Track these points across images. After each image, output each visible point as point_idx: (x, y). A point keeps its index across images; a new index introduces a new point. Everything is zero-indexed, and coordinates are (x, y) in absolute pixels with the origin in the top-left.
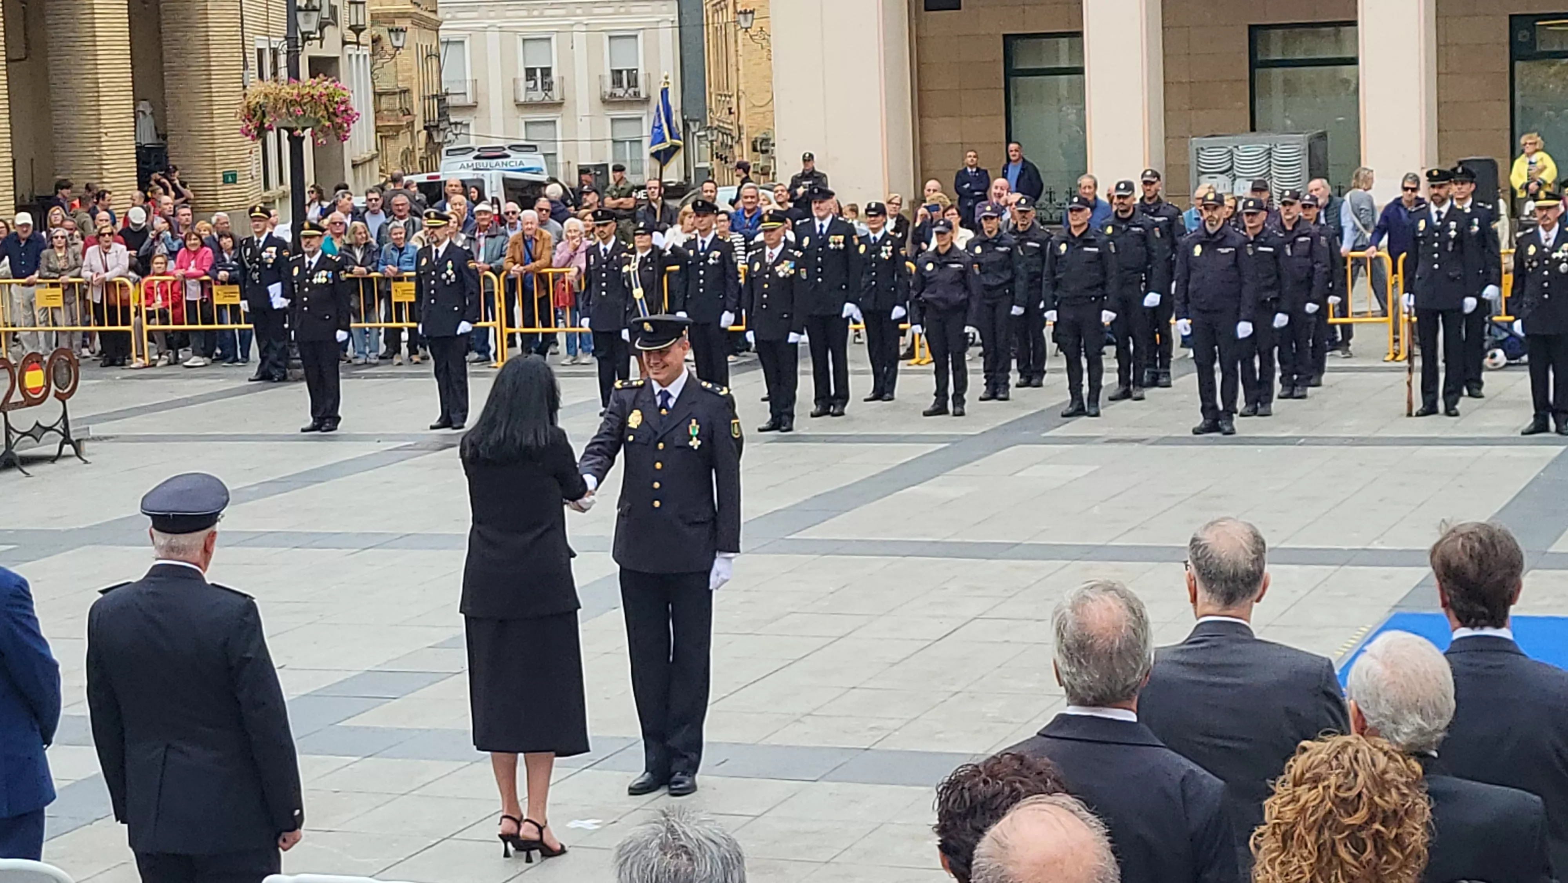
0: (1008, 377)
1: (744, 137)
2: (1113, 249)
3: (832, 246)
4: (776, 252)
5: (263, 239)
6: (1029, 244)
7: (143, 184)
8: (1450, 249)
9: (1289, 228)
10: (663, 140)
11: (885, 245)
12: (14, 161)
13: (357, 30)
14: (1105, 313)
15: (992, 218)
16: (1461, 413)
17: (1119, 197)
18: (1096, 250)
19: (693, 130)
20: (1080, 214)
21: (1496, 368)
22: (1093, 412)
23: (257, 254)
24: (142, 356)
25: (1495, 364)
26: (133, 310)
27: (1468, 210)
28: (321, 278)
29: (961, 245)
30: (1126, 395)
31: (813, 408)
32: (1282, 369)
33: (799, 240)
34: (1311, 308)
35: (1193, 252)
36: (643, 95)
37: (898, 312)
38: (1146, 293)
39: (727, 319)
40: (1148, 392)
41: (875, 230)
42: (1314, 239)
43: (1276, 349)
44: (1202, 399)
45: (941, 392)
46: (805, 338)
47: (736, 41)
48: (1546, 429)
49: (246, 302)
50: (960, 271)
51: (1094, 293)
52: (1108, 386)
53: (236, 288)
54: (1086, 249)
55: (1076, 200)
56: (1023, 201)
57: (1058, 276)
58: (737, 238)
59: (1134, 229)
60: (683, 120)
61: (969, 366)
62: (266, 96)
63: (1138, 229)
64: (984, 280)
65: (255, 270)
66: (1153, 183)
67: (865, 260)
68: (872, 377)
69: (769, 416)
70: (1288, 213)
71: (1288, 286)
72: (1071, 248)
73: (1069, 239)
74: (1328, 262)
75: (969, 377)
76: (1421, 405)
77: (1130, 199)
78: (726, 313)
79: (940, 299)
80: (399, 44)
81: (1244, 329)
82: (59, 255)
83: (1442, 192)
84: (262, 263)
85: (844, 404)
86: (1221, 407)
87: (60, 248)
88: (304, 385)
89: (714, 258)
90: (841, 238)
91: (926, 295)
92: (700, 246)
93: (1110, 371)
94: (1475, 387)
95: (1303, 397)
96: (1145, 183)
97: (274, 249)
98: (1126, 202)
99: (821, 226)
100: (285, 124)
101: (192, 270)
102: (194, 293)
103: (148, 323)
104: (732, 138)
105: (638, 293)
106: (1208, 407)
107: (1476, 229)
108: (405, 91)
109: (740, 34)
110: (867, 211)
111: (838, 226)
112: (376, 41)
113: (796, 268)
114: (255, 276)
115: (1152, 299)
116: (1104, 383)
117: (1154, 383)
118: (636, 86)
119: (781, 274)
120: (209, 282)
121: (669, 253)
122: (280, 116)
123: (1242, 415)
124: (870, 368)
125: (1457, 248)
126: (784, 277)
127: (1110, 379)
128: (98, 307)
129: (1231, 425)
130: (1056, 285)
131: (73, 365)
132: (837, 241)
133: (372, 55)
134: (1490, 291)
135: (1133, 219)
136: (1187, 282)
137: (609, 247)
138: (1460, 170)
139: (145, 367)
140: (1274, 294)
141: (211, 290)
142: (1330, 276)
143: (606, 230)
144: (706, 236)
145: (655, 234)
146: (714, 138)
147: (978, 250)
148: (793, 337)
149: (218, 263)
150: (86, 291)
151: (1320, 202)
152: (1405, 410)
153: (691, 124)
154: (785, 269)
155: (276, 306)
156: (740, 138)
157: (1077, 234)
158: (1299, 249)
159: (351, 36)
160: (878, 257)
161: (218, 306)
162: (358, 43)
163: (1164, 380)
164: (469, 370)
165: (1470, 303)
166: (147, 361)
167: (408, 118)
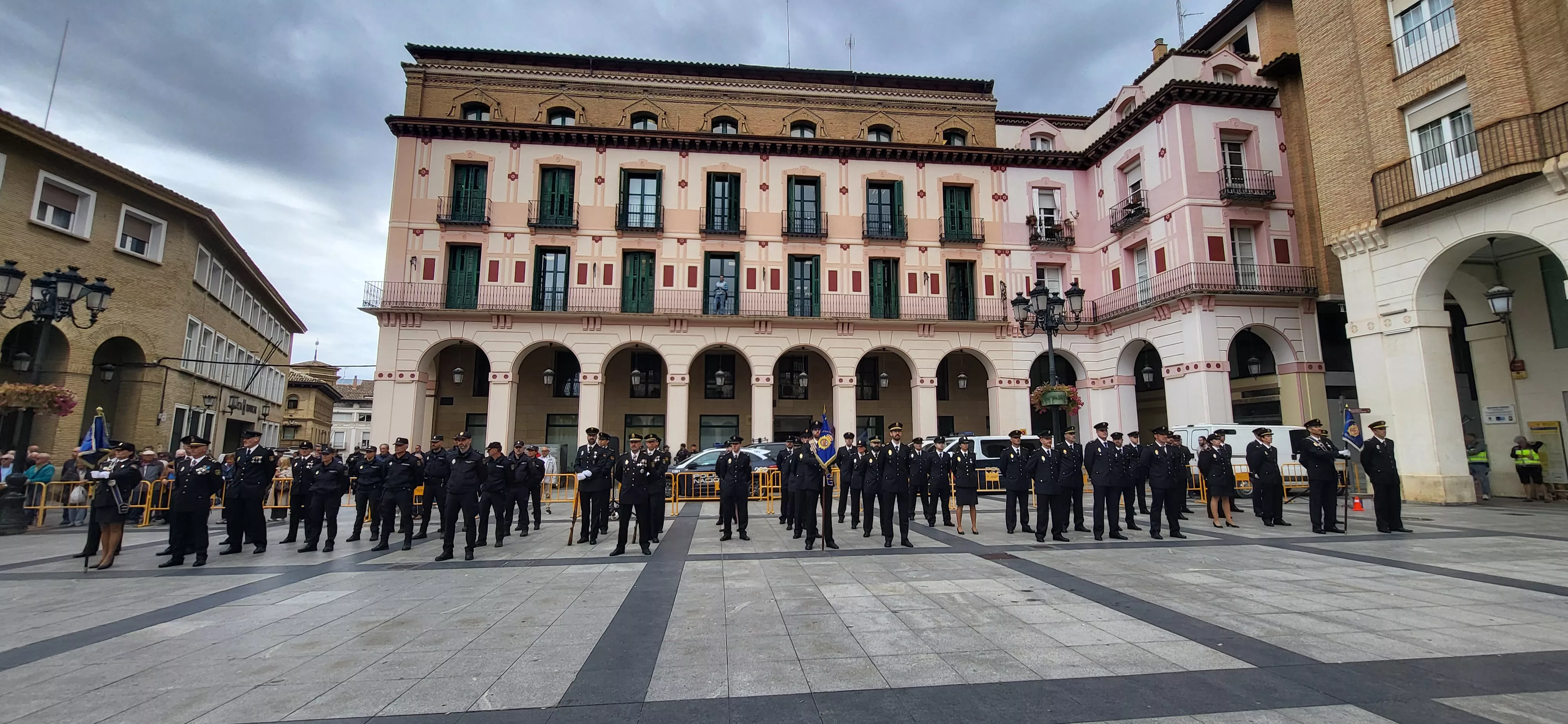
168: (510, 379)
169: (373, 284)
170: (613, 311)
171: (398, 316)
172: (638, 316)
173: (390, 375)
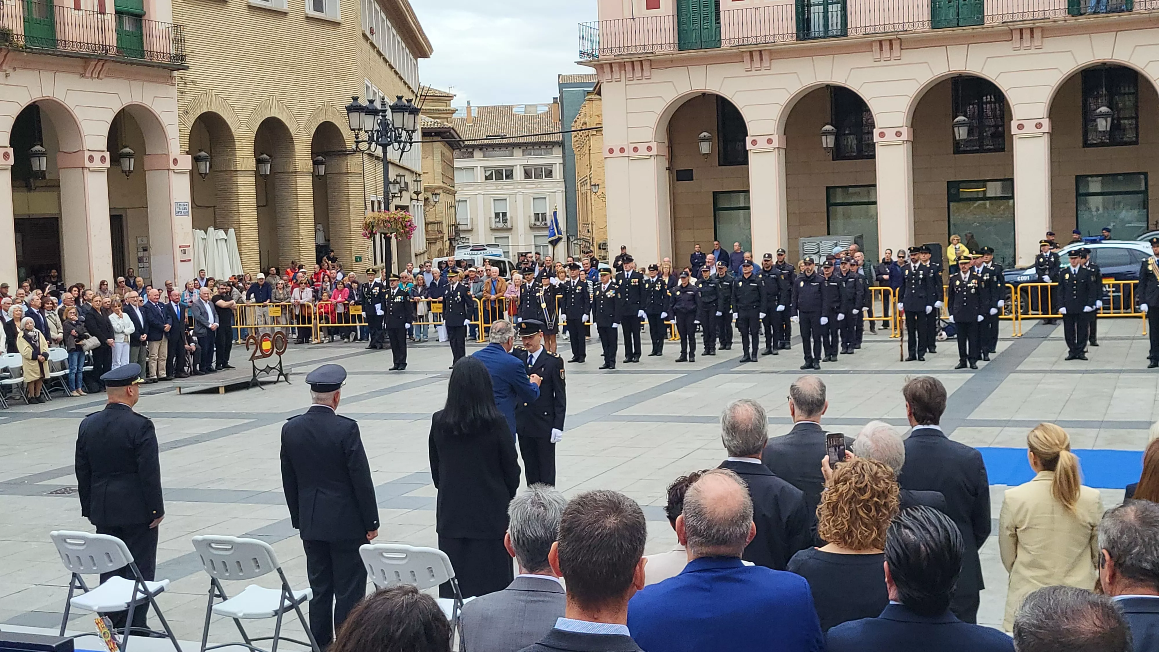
0: (716, 345)
1: (595, 243)
2: (763, 284)
3: (633, 284)
4: (607, 286)
5: (373, 284)
6: (724, 283)
7: (319, 261)
8: (919, 283)
9: (845, 275)
10: (555, 235)
11: (657, 283)
12: (260, 252)
13: (417, 193)
14: (761, 314)
15: (707, 271)
16: (926, 359)
17: (765, 261)
18: (755, 285)
20: (748, 268)
21: (942, 340)
22: (754, 359)
23: (370, 290)
24: (317, 338)
26: (313, 317)
27: (928, 266)
28: (398, 299)
29: (693, 284)
30: (769, 352)
31: (625, 359)
32: (842, 340)
33: (617, 282)
34: (855, 311)
35: (800, 285)
37: (664, 315)
38: (778, 305)
39: (585, 317)
40: (780, 352)
41: (653, 277)
42: (856, 280)
43: (839, 331)
44: (805, 354)
45: (684, 351)
46: (620, 326)
47: (591, 199)
48: (966, 366)
49: (364, 313)
50: (692, 295)
51: (756, 305)
52: (761, 349)
53: (360, 307)
54: (751, 284)
55: (745, 262)
57: (739, 297)
58: (590, 283)
59: (772, 276)
61: (697, 341)
62: (374, 218)
64: (703, 299)
65: (369, 298)
66: (782, 255)
67: (649, 290)
68: (652, 346)
69: (604, 362)
70: (844, 267)
71: (844, 301)
72: (744, 284)
74: (862, 290)
75: (697, 345)
76: (908, 356)
77: (770, 262)
78: (585, 315)
79: (683, 308)
80: (436, 200)
81: (824, 320)
82: (281, 292)
83: (916, 257)
84: (373, 295)
85: (639, 357)
86: (813, 357)
87: (280, 289)
88: (391, 350)
89: (579, 290)
90: (637, 280)
91: (677, 306)
92: (572, 284)
93: (762, 342)
94: (932, 349)
95: (852, 353)
96: (779, 255)
97: (378, 288)
98: (768, 263)
99: (628, 275)
100: (383, 231)
101: (339, 299)
102: (341, 309)
103: (320, 323)
104: (589, 243)
105: (544, 305)
106: (808, 357)
107: (932, 274)
108: (440, 223)
109: (593, 195)
110: (649, 268)
111: (635, 275)
112: (426, 199)
113: (616, 293)
114: (370, 300)
115: (781, 308)
116: (759, 347)
117: (783, 347)
119: (609, 296)
120: (348, 304)
121: (557, 286)
122: (380, 227)
123: (823, 361)
124: (651, 341)
125: (923, 283)
126: (611, 297)
127: (762, 346)
128: (297, 317)
129: (818, 365)
130: (737, 301)
131: (285, 342)
132: (635, 281)
133: (425, 205)
134: (938, 304)
135: (772, 271)
136: (797, 299)
137: (531, 285)
138: (924, 248)
139: (318, 343)
140: (838, 304)
141: (348, 308)
142: (863, 297)
143: (529, 277)
144: (575, 279)
145: (551, 278)
147: (701, 286)
148: (615, 325)
149: (351, 297)
150: (292, 309)
151: (859, 262)
152: (900, 359)
154: (610, 294)
155: (378, 314)
157: (746, 278)
158: (849, 285)
159: (415, 196)
160: (654, 290)
161: (352, 315)
162: (418, 200)
163: (787, 346)
164: (466, 343)
165: (929, 309)
166: (319, 341)
167: (442, 235)
168: (775, 144)
169: (589, 25)
170: (919, 28)
171: (622, 66)
172: (959, 31)
173: (622, 150)
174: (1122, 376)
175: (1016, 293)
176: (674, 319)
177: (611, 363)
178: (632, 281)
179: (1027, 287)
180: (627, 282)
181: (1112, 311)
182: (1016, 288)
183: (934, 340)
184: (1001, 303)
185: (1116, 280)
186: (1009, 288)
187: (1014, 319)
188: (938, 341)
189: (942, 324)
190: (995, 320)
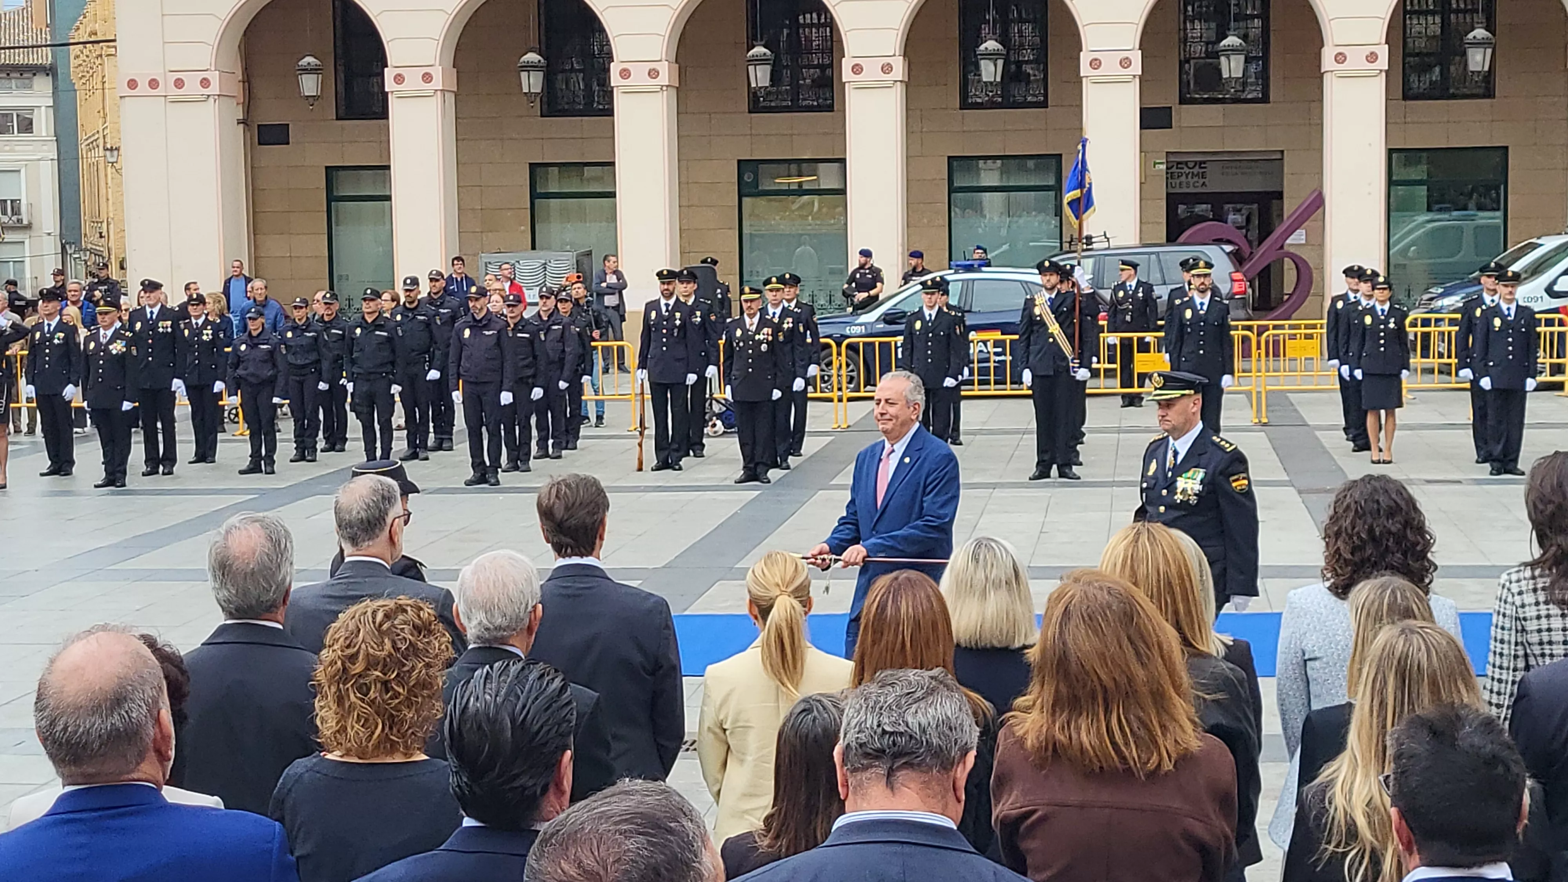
0: (316, 443)
1: (113, 257)
2: (400, 333)
3: (161, 330)
4: (109, 333)
6: (333, 331)
8: (676, 334)
9: (545, 318)
11: (206, 329)
14: (394, 386)
15: (298, 307)
16: (683, 467)
17: (407, 290)
18: (385, 334)
19: (69, 252)
20: (372, 304)
21: (716, 435)
25: (715, 432)
27: (691, 303)
31: (144, 468)
32: (538, 435)
33: (132, 325)
34: (565, 385)
35: (463, 335)
36: (25, 222)
37: (219, 386)
38: (429, 370)
39: (69, 390)
40: (431, 455)
41: (198, 317)
42: (566, 327)
43: (533, 419)
44: (472, 457)
45: (255, 455)
47: (106, 175)
50: (270, 351)
51: (385, 369)
54: (377, 333)
55: (369, 291)
56: (328, 295)
57: (356, 355)
59: (419, 317)
60: (62, 244)
63: (422, 318)
64: (291, 358)
66: (437, 281)
67: (190, 341)
68: (196, 445)
69: (105, 475)
70: (544, 305)
71: (542, 364)
72: (365, 332)
73: (363, 324)
76: (655, 462)
77: (415, 292)
78: (69, 386)
79: (253, 375)
81: (506, 398)
83: (670, 288)
85: (173, 466)
86: (488, 464)
89: (59, 339)
90: (169, 323)
91: (240, 372)
92: (46, 329)
94: (699, 450)
96: (431, 280)
98: (412, 294)
99: (152, 313)
104: (103, 258)
106: (477, 462)
107: (699, 319)
109: (109, 169)
111: (165, 313)
113: (127, 347)
115: (434, 375)
116: (393, 446)
117: (438, 447)
118: (20, 214)
119: (114, 352)
123: (506, 470)
125: (682, 334)
126: (117, 354)
129: (496, 478)
130: (353, 362)
132: (165, 326)
135: (419, 309)
136: (460, 360)
138: (685, 272)
140: (531, 372)
142: (582, 359)
144: (51, 320)
146: (87, 258)
147: (287, 334)
148: (125, 405)
152: (639, 466)
153: (67, 247)
154: (117, 348)
156: (109, 258)
157: (369, 320)
160: (200, 339)
163: (445, 445)
165: (693, 379)
174: (997, 492)
175: (839, 354)
176: (237, 395)
177: (118, 475)
178: (160, 324)
179: (858, 343)
180: (151, 326)
181: (992, 386)
182: (839, 345)
183: (702, 435)
184: (813, 370)
185: (1002, 334)
186: (828, 346)
187: (836, 400)
188: (709, 436)
189: (716, 408)
190: (802, 399)
